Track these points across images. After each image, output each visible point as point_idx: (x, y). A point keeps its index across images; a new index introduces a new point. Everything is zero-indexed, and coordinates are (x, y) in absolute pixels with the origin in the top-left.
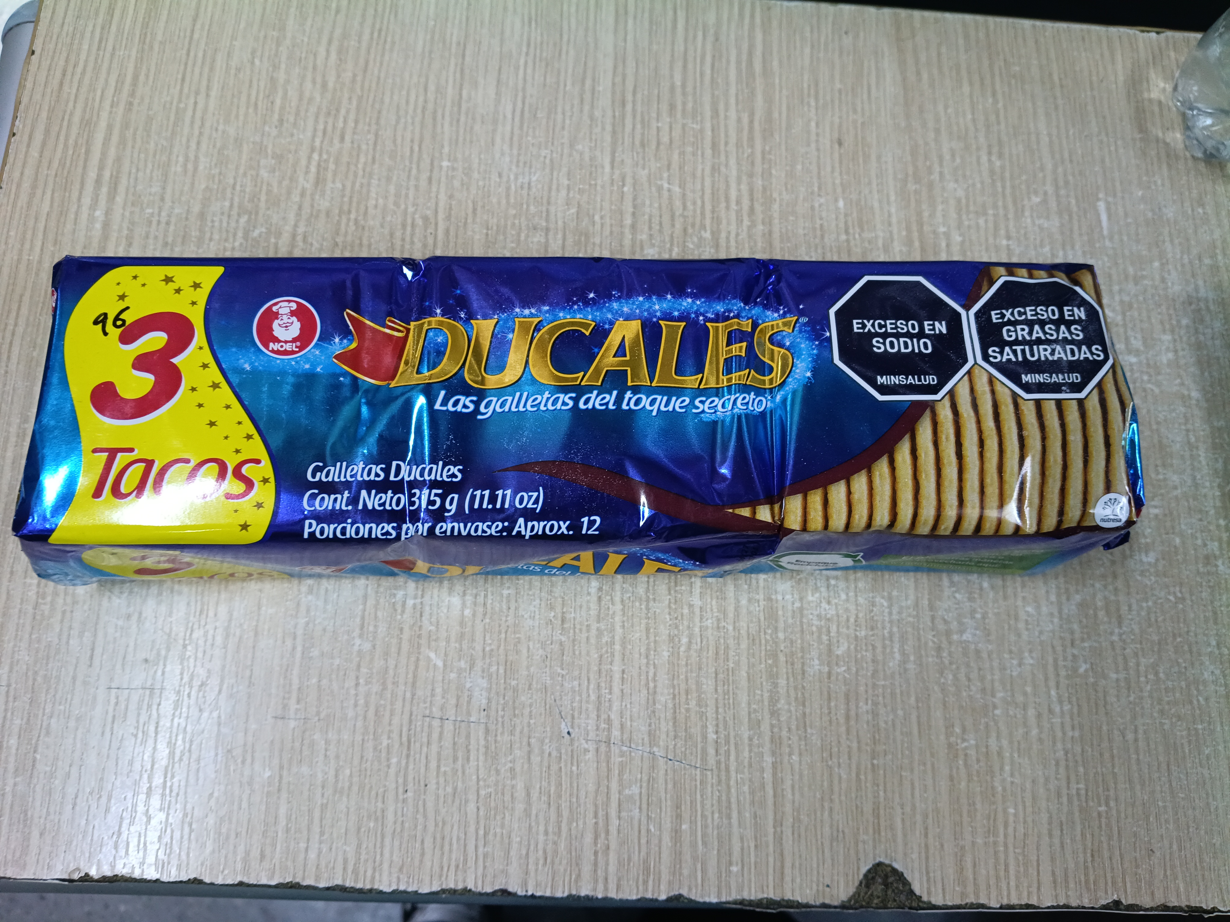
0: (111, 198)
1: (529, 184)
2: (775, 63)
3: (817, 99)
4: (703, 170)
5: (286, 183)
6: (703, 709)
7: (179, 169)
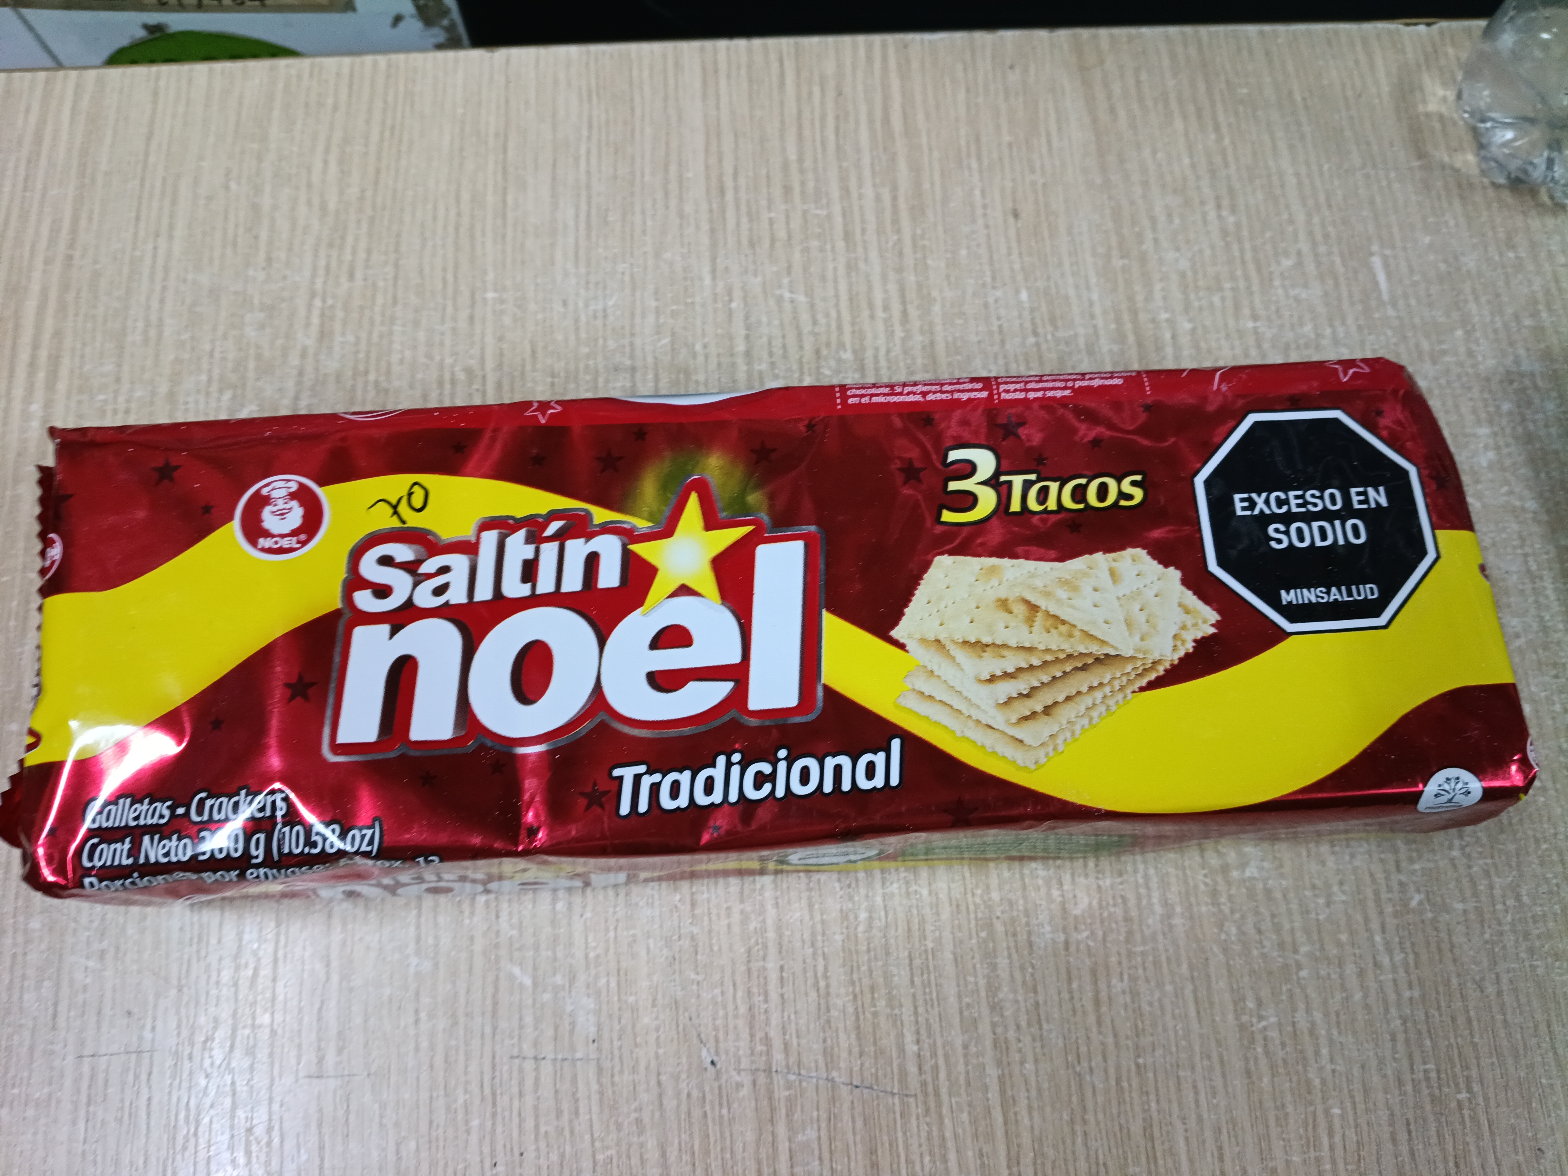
0: (51, 385)
1: (605, 310)
2: (920, 117)
3: (979, 158)
4: (835, 269)
5: (279, 342)
6: (896, 1011)
7: (138, 338)
